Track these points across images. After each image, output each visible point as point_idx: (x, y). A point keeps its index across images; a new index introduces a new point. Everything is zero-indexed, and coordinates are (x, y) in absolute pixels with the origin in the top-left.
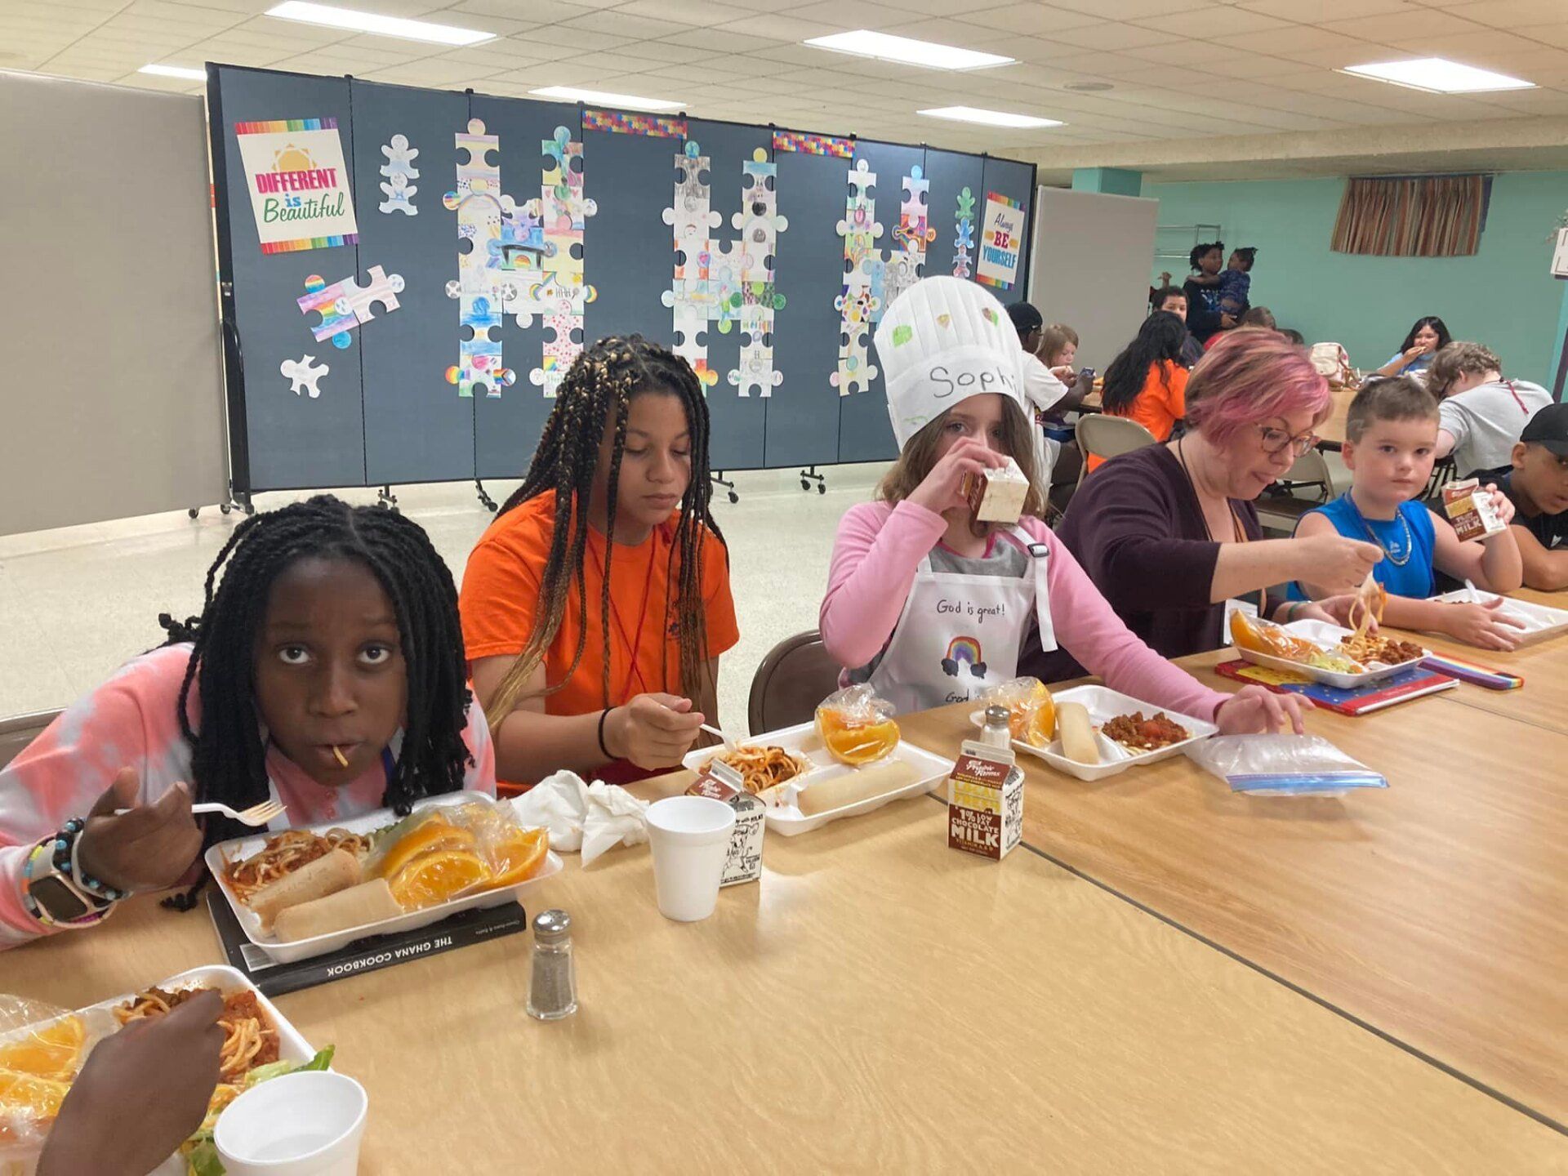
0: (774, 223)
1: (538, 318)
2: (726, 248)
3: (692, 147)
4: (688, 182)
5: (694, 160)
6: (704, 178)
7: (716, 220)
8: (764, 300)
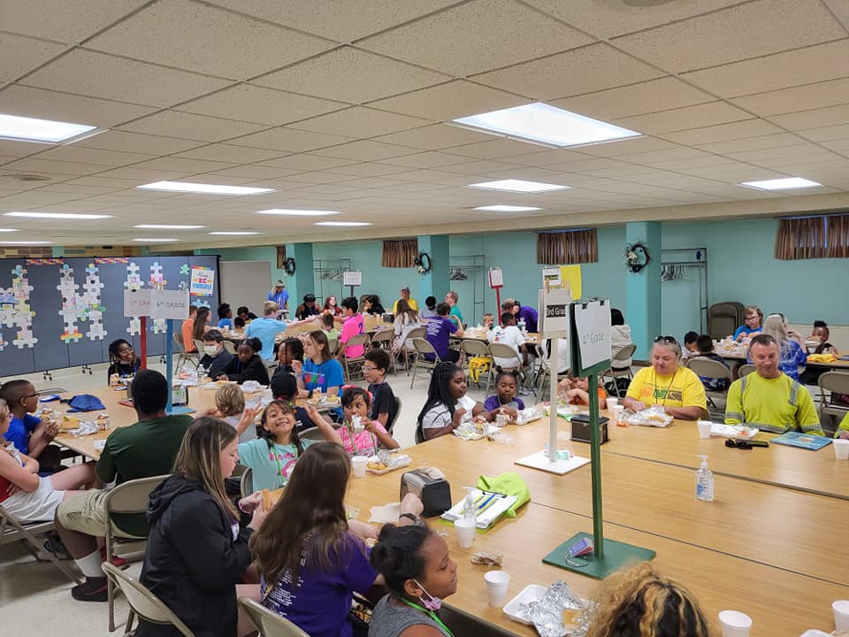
0: (99, 286)
1: (15, 324)
2: (81, 295)
3: (66, 266)
4: (65, 277)
5: (67, 270)
6: (71, 275)
7: (77, 287)
8: (98, 309)
